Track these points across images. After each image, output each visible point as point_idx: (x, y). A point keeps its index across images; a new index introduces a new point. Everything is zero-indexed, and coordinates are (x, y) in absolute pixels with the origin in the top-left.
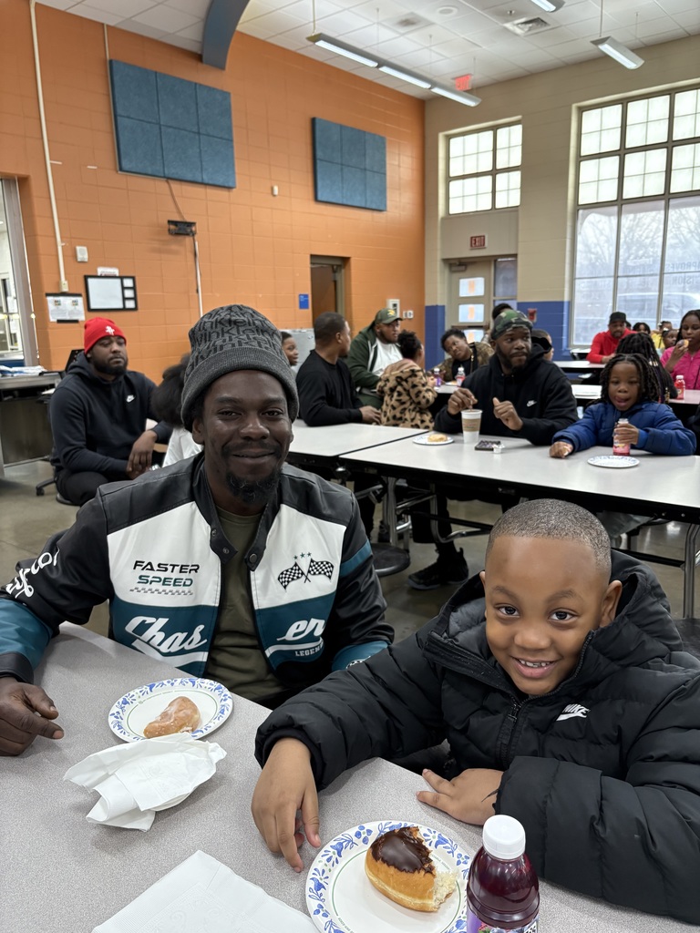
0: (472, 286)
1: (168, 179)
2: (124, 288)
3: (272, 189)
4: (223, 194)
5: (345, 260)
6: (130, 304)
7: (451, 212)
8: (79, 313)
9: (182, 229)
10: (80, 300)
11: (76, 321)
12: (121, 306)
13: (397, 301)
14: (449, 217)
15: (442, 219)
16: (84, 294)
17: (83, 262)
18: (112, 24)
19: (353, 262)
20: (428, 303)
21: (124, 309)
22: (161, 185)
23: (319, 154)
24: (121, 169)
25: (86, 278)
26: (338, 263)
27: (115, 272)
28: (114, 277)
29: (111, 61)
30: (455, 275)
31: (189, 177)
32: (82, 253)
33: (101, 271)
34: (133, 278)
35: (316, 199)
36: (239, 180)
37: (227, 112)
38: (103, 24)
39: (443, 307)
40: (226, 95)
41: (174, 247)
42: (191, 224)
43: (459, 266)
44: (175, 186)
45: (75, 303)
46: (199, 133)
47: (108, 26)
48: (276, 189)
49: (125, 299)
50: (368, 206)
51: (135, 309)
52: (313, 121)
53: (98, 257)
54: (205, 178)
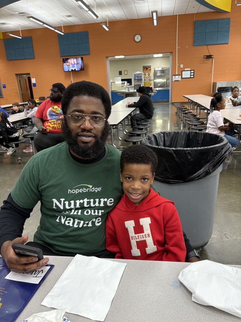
1: (207, 45)
2: (191, 73)
4: (225, 46)
8: (179, 79)
9: (209, 57)
10: (180, 76)
11: (179, 81)
12: (190, 77)
16: (181, 74)
17: (182, 68)
18: (196, 12)
21: (190, 78)
22: (205, 47)
24: (194, 45)
25: (182, 71)
27: (190, 69)
28: (189, 70)
29: (195, 22)
31: (213, 43)
32: (182, 66)
33: (186, 69)
34: (194, 70)
36: (230, 41)
37: (228, 23)
38: (194, 13)
40: (229, 19)
41: (207, 62)
42: (211, 55)
44: (209, 47)
45: (179, 77)
46: (218, 32)
47: (195, 13)
49: (191, 75)
51: (193, 77)
53: (184, 67)
54: (218, 43)
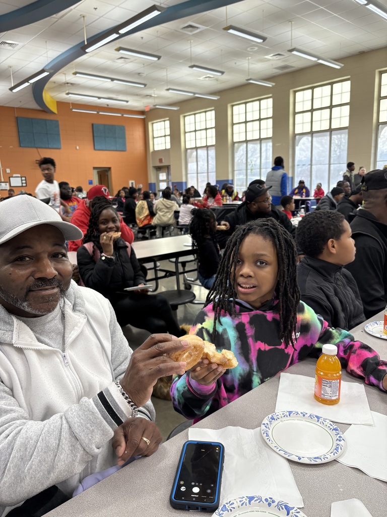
0: (163, 176)
1: (37, 148)
2: (22, 180)
3: (76, 148)
4: (58, 150)
5: (110, 168)
6: (24, 185)
7: (155, 150)
10: (8, 184)
11: (6, 190)
12: (20, 185)
13: (133, 182)
14: (154, 152)
15: (152, 152)
16: (8, 181)
17: (8, 173)
18: (17, 107)
19: (112, 169)
20: (150, 182)
21: (22, 186)
22: (35, 150)
23: (95, 135)
24: (20, 146)
25: (9, 178)
26: (107, 169)
27: (19, 175)
28: (19, 177)
29: (17, 117)
30: (158, 172)
31: (44, 146)
32: (8, 171)
33: (14, 175)
34: (25, 177)
35: (95, 149)
36: (62, 146)
37: (58, 126)
38: (14, 108)
39: (154, 184)
40: (57, 121)
43: (159, 169)
44: (39, 150)
45: (6, 185)
46: (47, 134)
47: (16, 108)
48: (78, 147)
49: (22, 183)
50: (118, 149)
51: (26, 186)
52: (93, 125)
53: (13, 172)
54: (50, 146)
